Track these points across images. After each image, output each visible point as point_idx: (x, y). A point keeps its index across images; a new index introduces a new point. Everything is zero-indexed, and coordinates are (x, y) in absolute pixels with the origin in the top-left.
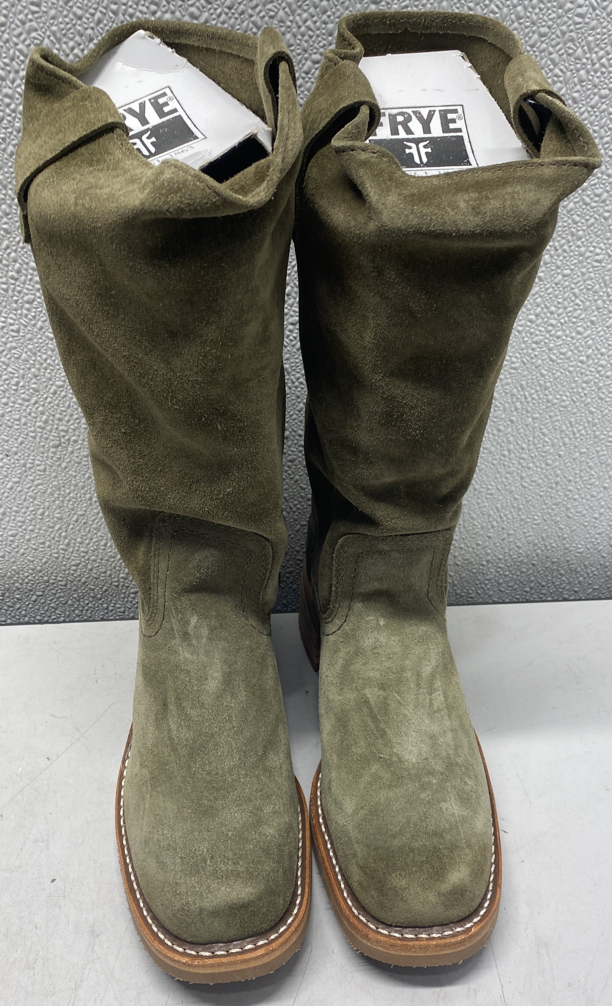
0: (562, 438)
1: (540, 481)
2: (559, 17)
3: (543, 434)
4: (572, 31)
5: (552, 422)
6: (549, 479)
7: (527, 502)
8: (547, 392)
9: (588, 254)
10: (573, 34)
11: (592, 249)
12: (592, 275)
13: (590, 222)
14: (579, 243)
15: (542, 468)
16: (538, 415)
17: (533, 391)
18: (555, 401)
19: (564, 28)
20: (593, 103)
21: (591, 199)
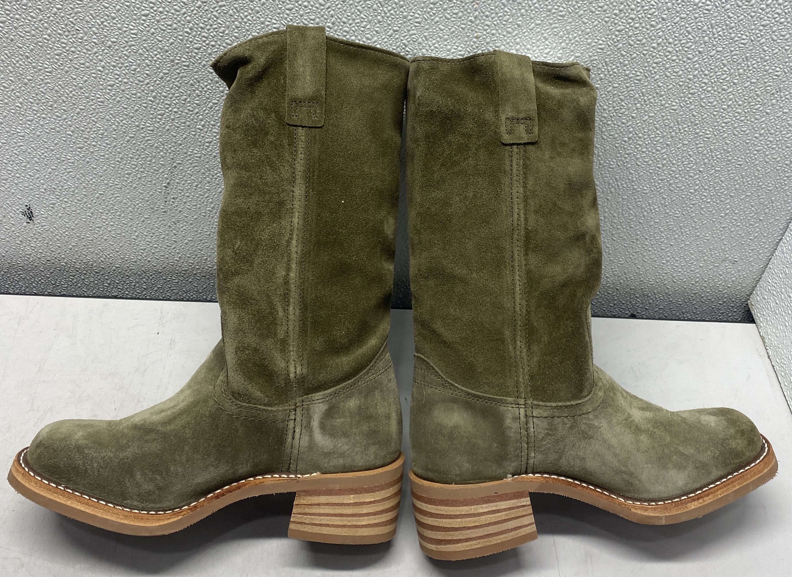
0: (642, 212)
9: (668, 104)
11: (670, 102)
12: (669, 117)
14: (661, 98)
17: (623, 182)
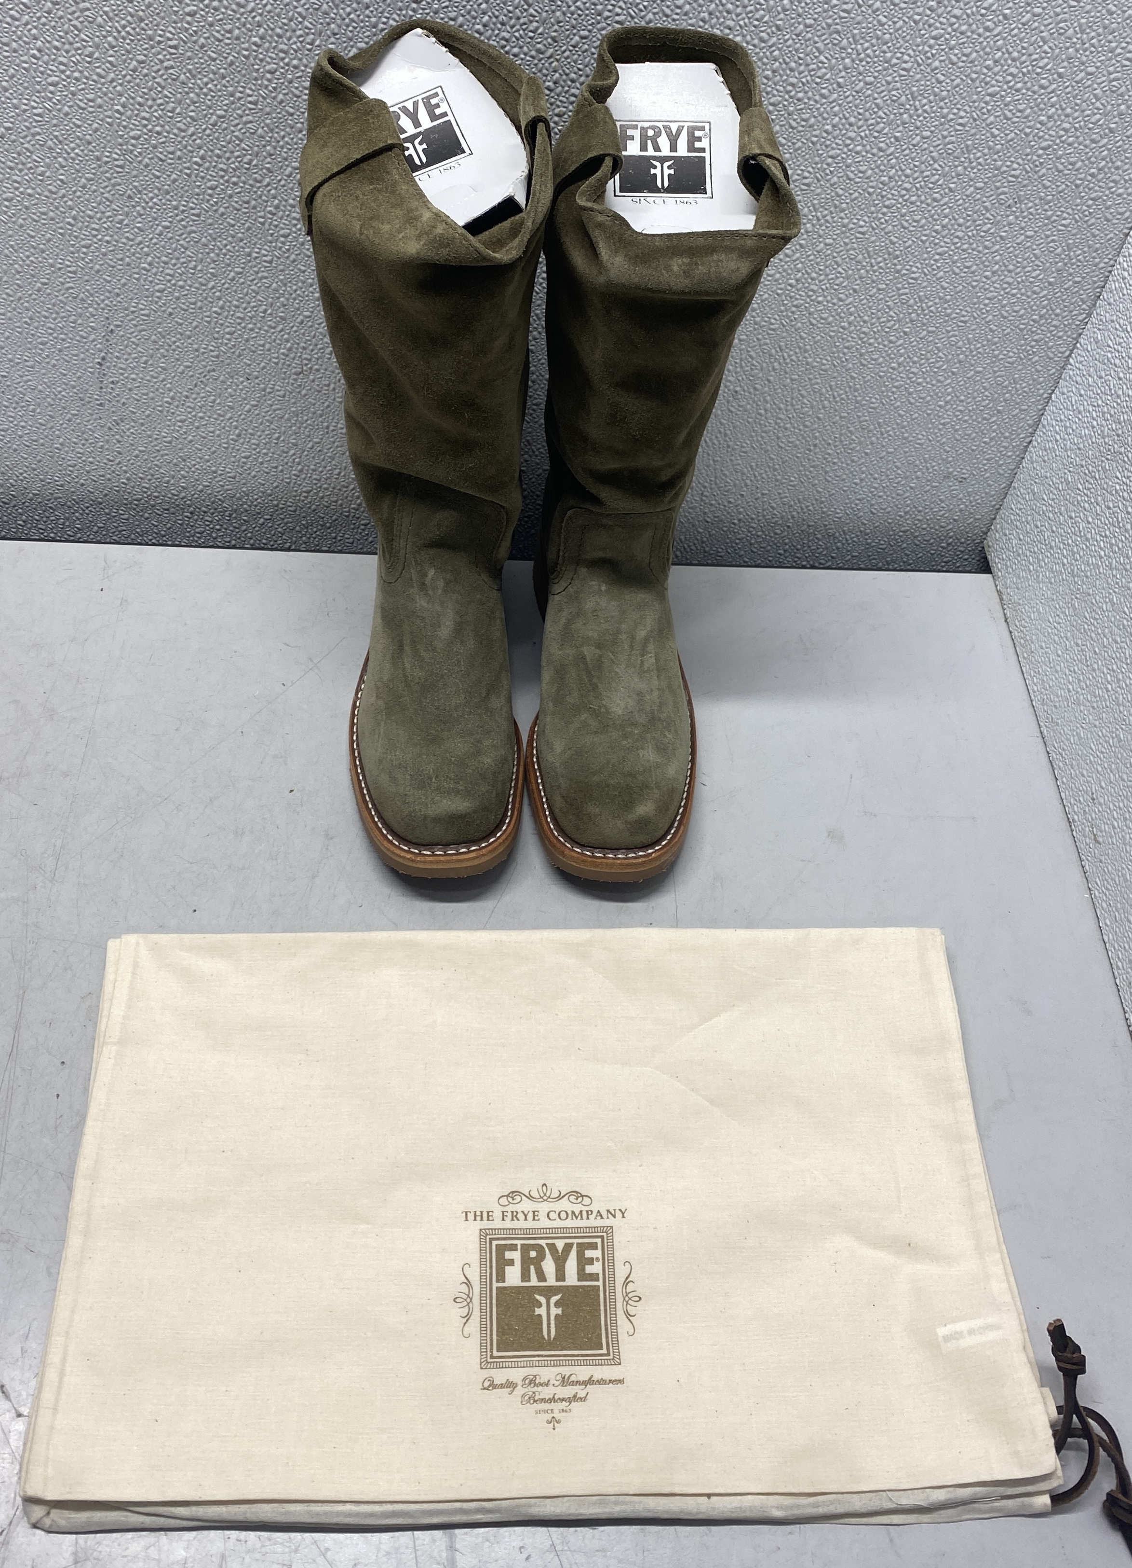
0: (822, 401)
1: (798, 442)
2: (825, 11)
3: (802, 395)
4: (837, 24)
5: (811, 385)
6: (806, 441)
7: (783, 463)
8: (806, 355)
9: (851, 226)
10: (838, 27)
11: (855, 221)
12: (855, 245)
13: (853, 196)
14: (842, 215)
15: (800, 430)
16: (796, 377)
17: (791, 353)
18: (815, 364)
19: (830, 21)
20: (857, 88)
21: (855, 175)
